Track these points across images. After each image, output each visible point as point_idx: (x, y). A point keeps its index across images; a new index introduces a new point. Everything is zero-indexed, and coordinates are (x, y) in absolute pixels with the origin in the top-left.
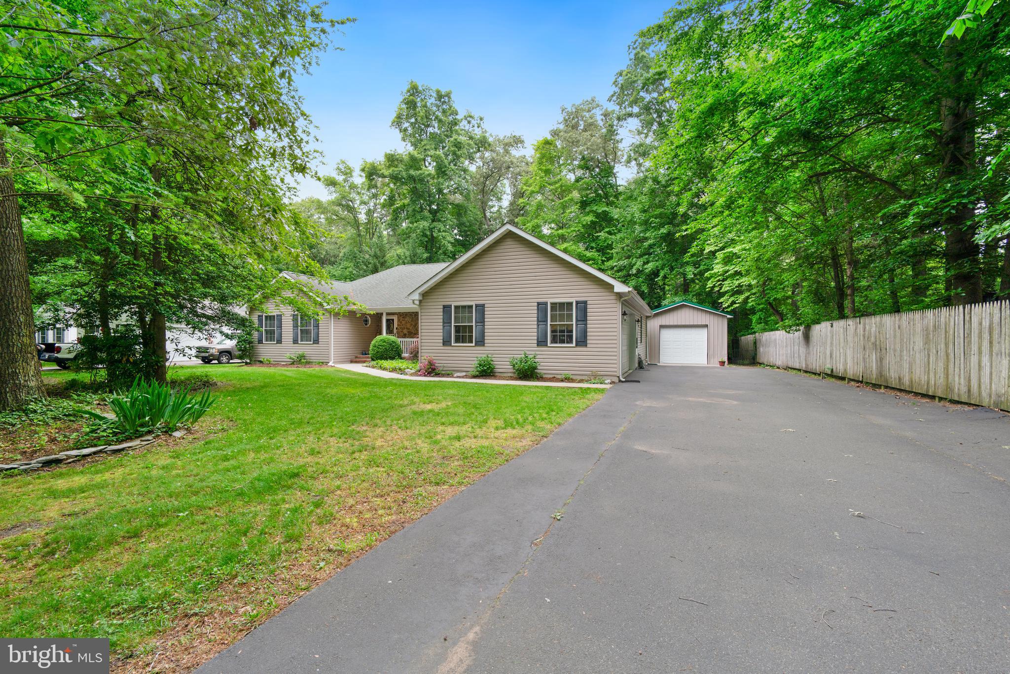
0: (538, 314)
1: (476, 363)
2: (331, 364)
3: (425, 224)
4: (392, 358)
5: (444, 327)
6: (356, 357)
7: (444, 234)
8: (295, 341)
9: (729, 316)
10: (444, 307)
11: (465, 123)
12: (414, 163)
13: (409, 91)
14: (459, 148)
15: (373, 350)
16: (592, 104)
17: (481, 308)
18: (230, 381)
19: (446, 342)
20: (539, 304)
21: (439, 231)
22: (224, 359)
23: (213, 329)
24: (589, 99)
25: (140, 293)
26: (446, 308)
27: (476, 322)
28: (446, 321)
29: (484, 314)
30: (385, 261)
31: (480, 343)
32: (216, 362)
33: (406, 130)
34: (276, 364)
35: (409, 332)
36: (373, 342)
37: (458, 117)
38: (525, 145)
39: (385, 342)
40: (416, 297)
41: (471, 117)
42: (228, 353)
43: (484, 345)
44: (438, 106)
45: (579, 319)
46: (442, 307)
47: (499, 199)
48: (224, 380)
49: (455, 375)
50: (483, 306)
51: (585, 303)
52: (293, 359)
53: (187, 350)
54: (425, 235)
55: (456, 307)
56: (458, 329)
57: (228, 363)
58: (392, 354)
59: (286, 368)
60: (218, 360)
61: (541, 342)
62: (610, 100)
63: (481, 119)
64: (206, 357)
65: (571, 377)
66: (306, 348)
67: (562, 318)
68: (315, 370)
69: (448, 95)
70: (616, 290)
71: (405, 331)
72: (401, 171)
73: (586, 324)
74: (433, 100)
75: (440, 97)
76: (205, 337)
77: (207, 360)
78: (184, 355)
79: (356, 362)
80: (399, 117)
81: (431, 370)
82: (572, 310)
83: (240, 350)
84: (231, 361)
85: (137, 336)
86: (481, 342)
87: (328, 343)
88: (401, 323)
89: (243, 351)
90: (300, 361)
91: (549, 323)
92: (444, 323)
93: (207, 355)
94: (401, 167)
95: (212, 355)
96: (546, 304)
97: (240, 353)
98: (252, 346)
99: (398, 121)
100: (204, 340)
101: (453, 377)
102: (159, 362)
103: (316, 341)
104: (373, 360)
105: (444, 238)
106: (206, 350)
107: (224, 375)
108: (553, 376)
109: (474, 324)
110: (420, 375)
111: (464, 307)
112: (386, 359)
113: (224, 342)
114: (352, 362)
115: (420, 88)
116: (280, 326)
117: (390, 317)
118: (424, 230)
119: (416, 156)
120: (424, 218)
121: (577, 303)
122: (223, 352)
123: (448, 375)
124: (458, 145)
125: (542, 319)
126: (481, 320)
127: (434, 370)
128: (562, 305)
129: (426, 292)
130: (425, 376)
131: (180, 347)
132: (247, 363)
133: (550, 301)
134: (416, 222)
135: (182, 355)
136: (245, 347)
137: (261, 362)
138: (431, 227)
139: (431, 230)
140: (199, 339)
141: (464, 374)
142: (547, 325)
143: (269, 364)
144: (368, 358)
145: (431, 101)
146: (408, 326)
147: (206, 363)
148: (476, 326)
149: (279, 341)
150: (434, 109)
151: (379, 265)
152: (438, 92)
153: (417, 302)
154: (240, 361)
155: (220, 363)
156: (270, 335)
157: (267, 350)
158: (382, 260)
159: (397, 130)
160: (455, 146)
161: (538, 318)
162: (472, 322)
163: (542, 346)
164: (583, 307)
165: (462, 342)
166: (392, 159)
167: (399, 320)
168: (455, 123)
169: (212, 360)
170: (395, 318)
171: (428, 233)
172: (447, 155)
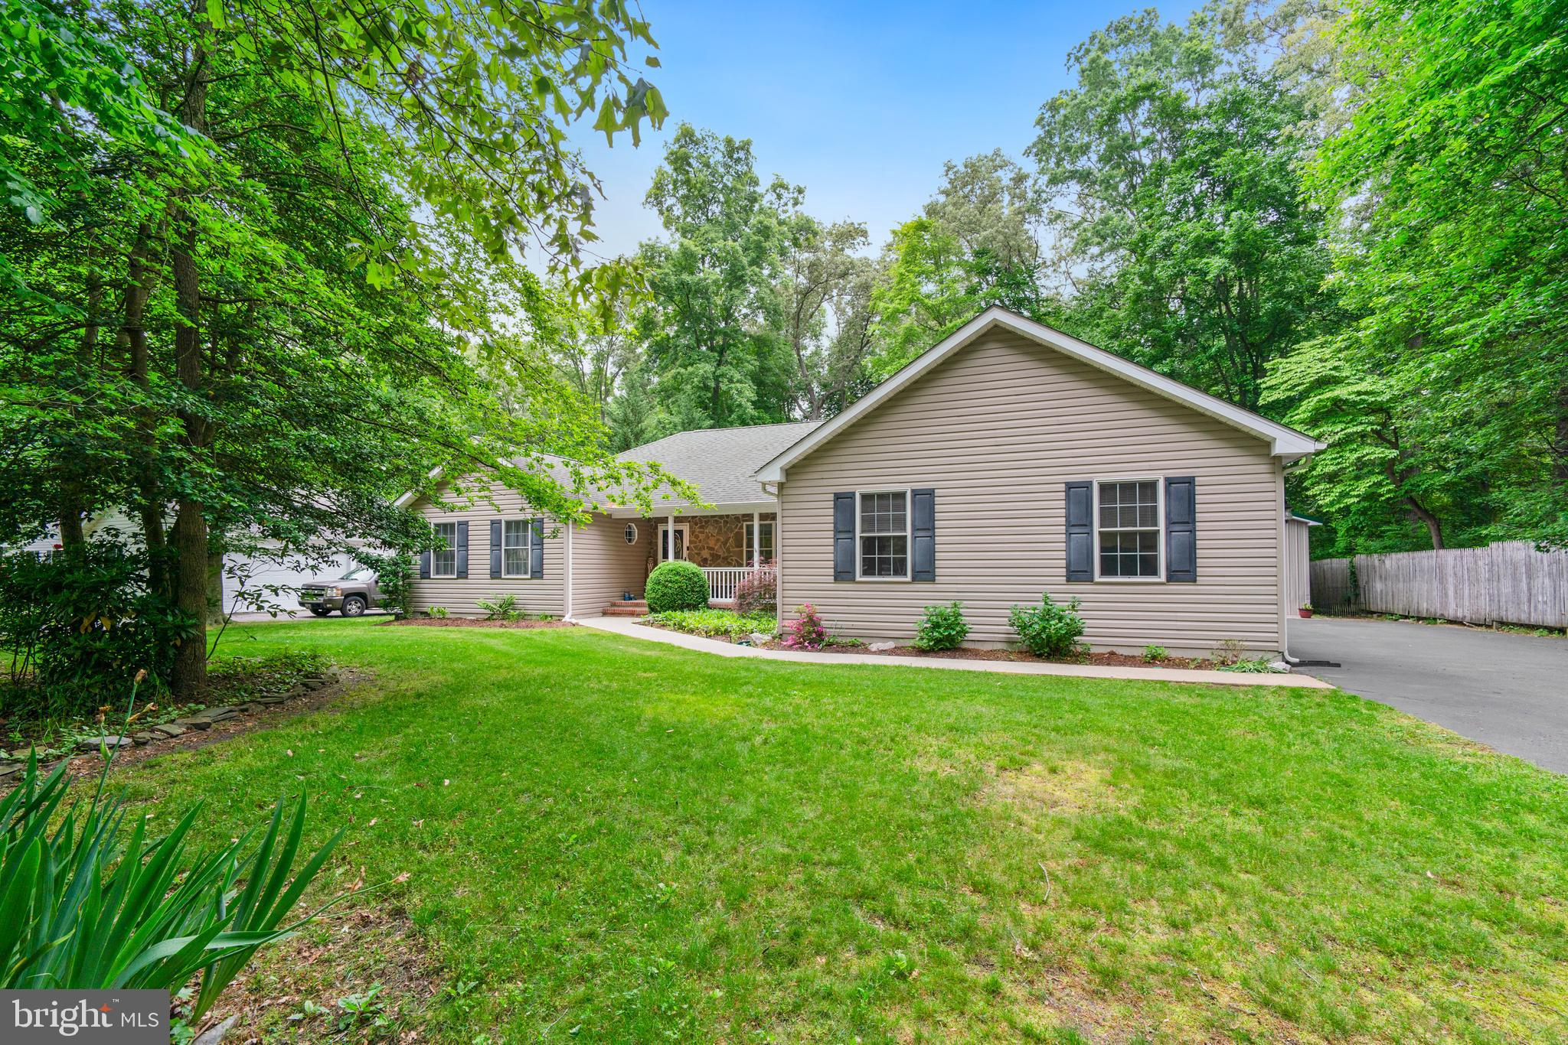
0: (1068, 508)
1: (922, 621)
2: (567, 619)
3: (706, 368)
4: (693, 607)
5: (836, 539)
6: (614, 605)
7: (739, 385)
8: (495, 574)
9: (1312, 523)
10: (838, 497)
11: (771, 197)
12: (688, 261)
13: (678, 140)
14: (767, 238)
15: (653, 590)
16: (997, 162)
17: (926, 499)
18: (370, 665)
19: (843, 574)
20: (1070, 486)
21: (731, 381)
22: (353, 608)
23: (330, 542)
24: (990, 154)
25: (113, 428)
26: (843, 501)
27: (914, 529)
28: (843, 528)
29: (932, 512)
30: (642, 431)
31: (923, 575)
32: (338, 613)
33: (670, 209)
34: (457, 621)
35: (712, 555)
36: (652, 575)
37: (759, 189)
38: (870, 239)
39: (678, 574)
40: (775, 475)
41: (782, 186)
42: (361, 596)
43: (933, 580)
44: (727, 166)
45: (1175, 518)
46: (832, 497)
47: (816, 336)
48: (356, 662)
49: (874, 647)
50: (931, 493)
51: (1190, 481)
52: (492, 609)
53: (266, 594)
54: (706, 388)
55: (866, 498)
56: (868, 544)
57: (361, 615)
58: (692, 598)
59: (477, 629)
60: (341, 610)
61: (1077, 573)
62: (1027, 153)
63: (800, 191)
64: (318, 605)
65: (1167, 653)
66: (517, 588)
67: (1128, 517)
68: (540, 634)
69: (745, 147)
70: (1279, 449)
71: (706, 554)
72: (666, 274)
73: (1193, 531)
74: (719, 157)
75: (731, 148)
76: (311, 562)
77: (320, 611)
78: (260, 608)
79: (614, 614)
80: (659, 187)
81: (812, 636)
82: (1154, 499)
83: (384, 592)
84: (366, 612)
85: (134, 560)
86: (926, 573)
87: (561, 577)
88: (697, 537)
89: (391, 593)
90: (504, 613)
91: (1096, 528)
92: (837, 531)
93: (321, 600)
94: (668, 268)
95: (330, 601)
96: (1088, 485)
97: (386, 597)
98: (410, 584)
99: (657, 196)
100: (308, 571)
101: (866, 651)
102: (184, 628)
103: (538, 573)
104: (653, 610)
105: (740, 392)
106: (321, 589)
107: (355, 649)
108: (1109, 649)
109: (909, 533)
110: (785, 648)
111: (882, 496)
112: (681, 608)
113: (354, 576)
114: (605, 614)
115: (698, 135)
116: (465, 545)
117: (679, 527)
118: (704, 379)
119: (693, 248)
120: (705, 359)
121: (1169, 482)
122: (350, 595)
123: (854, 647)
124: (765, 231)
125: (1077, 521)
126: (927, 525)
127: (820, 635)
128: (1128, 488)
129: (794, 467)
130: (803, 648)
131: (249, 586)
132: (398, 617)
133: (1097, 480)
134: (692, 365)
135: (253, 607)
136: (396, 585)
137: (426, 614)
138: (718, 372)
139: (717, 379)
140: (297, 567)
141: (891, 645)
142: (1090, 534)
143: (443, 620)
144: (642, 605)
145: (717, 158)
146: (712, 543)
147: (319, 615)
148: (914, 538)
149: (463, 574)
150: (721, 170)
151: (632, 437)
152: (729, 142)
153: (774, 490)
154: (382, 611)
155: (345, 615)
156: (445, 563)
157: (437, 592)
158: (637, 429)
159: (655, 210)
160: (759, 232)
161: (1067, 517)
162: (905, 530)
163: (1078, 580)
164: (1184, 491)
165: (880, 574)
166: (650, 254)
167: (692, 532)
168: (753, 199)
169: (330, 610)
170: (686, 528)
171: (712, 384)
172: (745, 250)
